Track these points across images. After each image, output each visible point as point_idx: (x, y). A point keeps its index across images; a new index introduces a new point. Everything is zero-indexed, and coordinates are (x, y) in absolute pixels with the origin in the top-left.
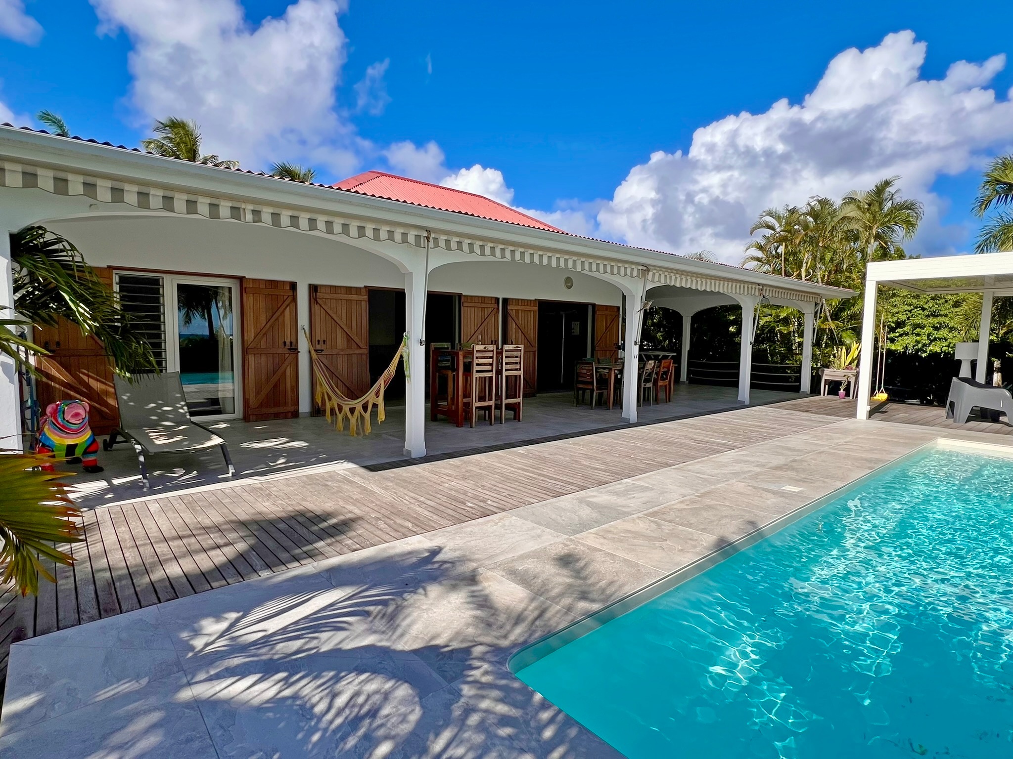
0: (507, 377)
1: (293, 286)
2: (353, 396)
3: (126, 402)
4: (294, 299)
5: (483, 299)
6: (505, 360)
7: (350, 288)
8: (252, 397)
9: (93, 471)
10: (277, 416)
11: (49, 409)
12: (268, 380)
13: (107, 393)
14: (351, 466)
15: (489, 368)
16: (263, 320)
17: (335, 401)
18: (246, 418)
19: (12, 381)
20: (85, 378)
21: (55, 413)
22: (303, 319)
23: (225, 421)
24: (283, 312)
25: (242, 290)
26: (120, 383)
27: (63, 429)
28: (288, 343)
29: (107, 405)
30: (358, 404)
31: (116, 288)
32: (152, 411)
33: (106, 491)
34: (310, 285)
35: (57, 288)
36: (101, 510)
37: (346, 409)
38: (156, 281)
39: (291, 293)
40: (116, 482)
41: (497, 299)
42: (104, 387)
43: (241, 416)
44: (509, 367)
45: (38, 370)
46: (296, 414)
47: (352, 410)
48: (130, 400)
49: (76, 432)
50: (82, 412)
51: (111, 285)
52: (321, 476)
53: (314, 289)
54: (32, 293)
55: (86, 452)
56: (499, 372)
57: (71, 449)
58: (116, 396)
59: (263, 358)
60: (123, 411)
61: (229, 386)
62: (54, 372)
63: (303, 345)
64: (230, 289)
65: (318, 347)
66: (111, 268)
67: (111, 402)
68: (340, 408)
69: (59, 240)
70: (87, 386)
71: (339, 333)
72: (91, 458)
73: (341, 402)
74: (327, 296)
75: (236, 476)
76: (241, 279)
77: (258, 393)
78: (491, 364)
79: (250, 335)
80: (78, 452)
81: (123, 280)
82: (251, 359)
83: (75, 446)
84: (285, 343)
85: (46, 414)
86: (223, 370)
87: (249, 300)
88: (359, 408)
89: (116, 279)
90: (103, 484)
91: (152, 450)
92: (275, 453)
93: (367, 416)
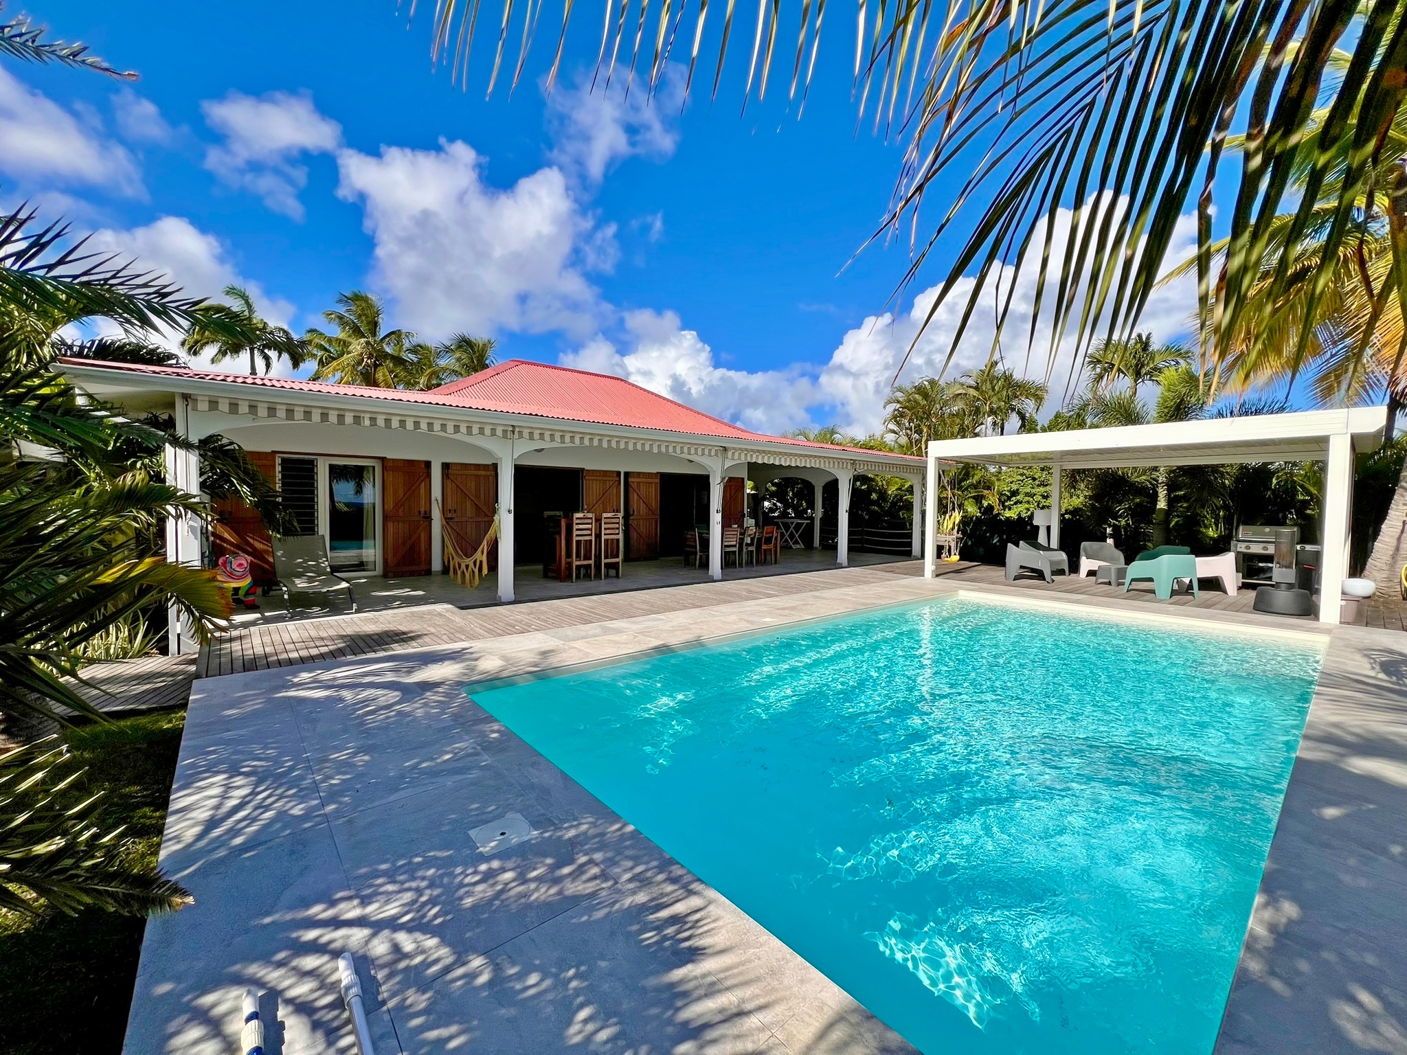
0: (606, 540)
1: (428, 464)
2: (468, 556)
3: (279, 557)
4: (429, 475)
5: (605, 473)
6: (603, 526)
7: (479, 465)
8: (390, 557)
9: (252, 608)
10: (412, 574)
11: (221, 561)
12: (404, 544)
13: (267, 552)
14: (450, 606)
15: (589, 532)
16: (401, 492)
17: (457, 559)
18: (385, 575)
19: (196, 538)
20: (251, 541)
21: (224, 564)
22: (436, 491)
23: (365, 578)
24: (420, 485)
25: (384, 468)
26: (275, 542)
27: (231, 575)
28: (422, 512)
29: (267, 562)
30: (470, 561)
31: (278, 468)
32: (299, 565)
33: (259, 619)
34: (443, 464)
35: (229, 476)
36: (252, 629)
37: (463, 566)
38: (312, 462)
39: (425, 471)
40: (266, 614)
41: (619, 473)
42: (266, 547)
43: (381, 573)
44: (608, 532)
45: (213, 534)
46: (429, 572)
47: (467, 566)
48: (283, 556)
49: (240, 578)
50: (244, 562)
51: (274, 466)
52: (424, 613)
53: (446, 466)
54: (212, 477)
55: (247, 594)
56: (598, 536)
57: (236, 590)
58: (273, 554)
59: (401, 525)
60: (276, 563)
61: (371, 551)
62: (226, 536)
63: (436, 514)
64: (374, 467)
65: (450, 515)
66: (274, 452)
67: (271, 560)
68: (460, 565)
69: (231, 443)
70: (252, 546)
71: (469, 504)
72: (251, 598)
73: (460, 561)
74: (458, 472)
75: (357, 611)
76: (383, 459)
77: (395, 554)
78: (591, 530)
79: (390, 505)
80: (241, 593)
81: (285, 462)
82: (390, 525)
83: (239, 588)
84: (420, 512)
85: (218, 565)
86: (367, 538)
87: (390, 476)
88: (471, 565)
89: (278, 461)
90: (259, 615)
91: (294, 590)
92: (395, 598)
93: (476, 571)
